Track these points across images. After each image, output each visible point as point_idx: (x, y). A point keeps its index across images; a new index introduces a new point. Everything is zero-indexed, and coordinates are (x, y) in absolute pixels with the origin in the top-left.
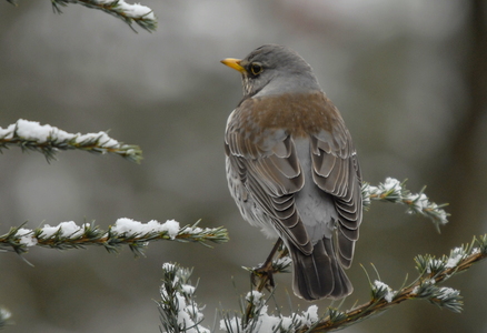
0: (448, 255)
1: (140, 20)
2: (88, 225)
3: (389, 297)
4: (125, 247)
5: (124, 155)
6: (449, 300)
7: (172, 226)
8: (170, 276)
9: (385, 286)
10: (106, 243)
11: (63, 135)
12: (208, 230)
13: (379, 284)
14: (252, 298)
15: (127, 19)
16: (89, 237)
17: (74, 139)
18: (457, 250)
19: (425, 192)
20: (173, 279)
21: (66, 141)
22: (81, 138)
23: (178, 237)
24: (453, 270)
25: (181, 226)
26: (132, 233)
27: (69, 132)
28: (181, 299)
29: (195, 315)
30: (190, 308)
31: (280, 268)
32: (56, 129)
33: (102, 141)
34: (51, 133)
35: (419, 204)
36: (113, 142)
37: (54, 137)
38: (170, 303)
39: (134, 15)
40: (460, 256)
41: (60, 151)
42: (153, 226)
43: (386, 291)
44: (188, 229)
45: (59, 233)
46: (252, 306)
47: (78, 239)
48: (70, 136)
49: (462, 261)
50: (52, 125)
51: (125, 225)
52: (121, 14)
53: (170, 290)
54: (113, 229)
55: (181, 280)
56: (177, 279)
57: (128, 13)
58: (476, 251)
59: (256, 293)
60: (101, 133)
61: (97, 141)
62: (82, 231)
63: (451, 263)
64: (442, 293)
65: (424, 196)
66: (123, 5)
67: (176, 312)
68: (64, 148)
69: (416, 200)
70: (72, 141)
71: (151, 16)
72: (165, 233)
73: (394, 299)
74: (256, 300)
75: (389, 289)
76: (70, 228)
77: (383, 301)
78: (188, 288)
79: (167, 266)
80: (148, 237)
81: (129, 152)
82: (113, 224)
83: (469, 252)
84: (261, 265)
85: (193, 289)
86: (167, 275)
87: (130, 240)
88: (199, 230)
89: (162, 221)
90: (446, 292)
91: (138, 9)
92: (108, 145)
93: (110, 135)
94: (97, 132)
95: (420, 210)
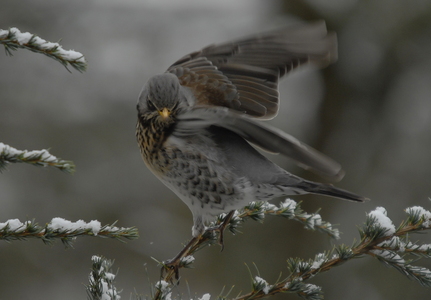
0: (313, 259)
1: (74, 62)
2: (29, 222)
3: (266, 290)
4: (58, 240)
5: (61, 168)
6: (313, 294)
7: (95, 225)
8: (97, 266)
9: (263, 281)
10: (44, 236)
11: (13, 151)
12: (123, 229)
13: (259, 279)
14: (160, 286)
15: (64, 61)
16: (30, 231)
17: (22, 154)
18: (320, 255)
19: (319, 213)
20: (99, 268)
21: (16, 155)
22: (27, 154)
23: (99, 233)
24: (317, 270)
25: (102, 225)
26: (64, 229)
27: (18, 149)
28: (105, 284)
29: (114, 297)
30: (111, 291)
31: (185, 264)
32: (8, 147)
33: (44, 157)
34: (4, 149)
35: (312, 222)
36: (53, 158)
37: (6, 153)
38: (96, 287)
39: (69, 58)
40: (322, 260)
41: (11, 164)
42: (80, 224)
43: (264, 285)
44: (108, 228)
45: (7, 227)
46: (160, 293)
47: (21, 233)
48: (19, 152)
49: (324, 264)
50: (5, 143)
51: (59, 223)
52: (59, 58)
53: (97, 277)
54: (49, 226)
55: (105, 269)
56: (102, 269)
57: (64, 57)
58: (335, 257)
59: (164, 283)
60: (44, 150)
61: (40, 157)
62: (25, 227)
63: (316, 265)
64: (307, 288)
65: (318, 216)
66: (61, 51)
67: (100, 295)
68: (14, 161)
69: (310, 219)
70: (20, 156)
71: (82, 60)
72: (90, 230)
73: (270, 291)
74: (163, 288)
75: (267, 284)
76: (15, 224)
77: (262, 292)
78: (110, 276)
79: (95, 258)
80: (76, 233)
81: (65, 165)
82: (49, 222)
83: (330, 257)
84: (170, 261)
85: (114, 276)
86: (94, 266)
87: (62, 235)
88: (116, 229)
89: (88, 221)
90: (311, 288)
91: (73, 54)
92: (49, 160)
93: (51, 153)
94: (40, 150)
95: (312, 226)
